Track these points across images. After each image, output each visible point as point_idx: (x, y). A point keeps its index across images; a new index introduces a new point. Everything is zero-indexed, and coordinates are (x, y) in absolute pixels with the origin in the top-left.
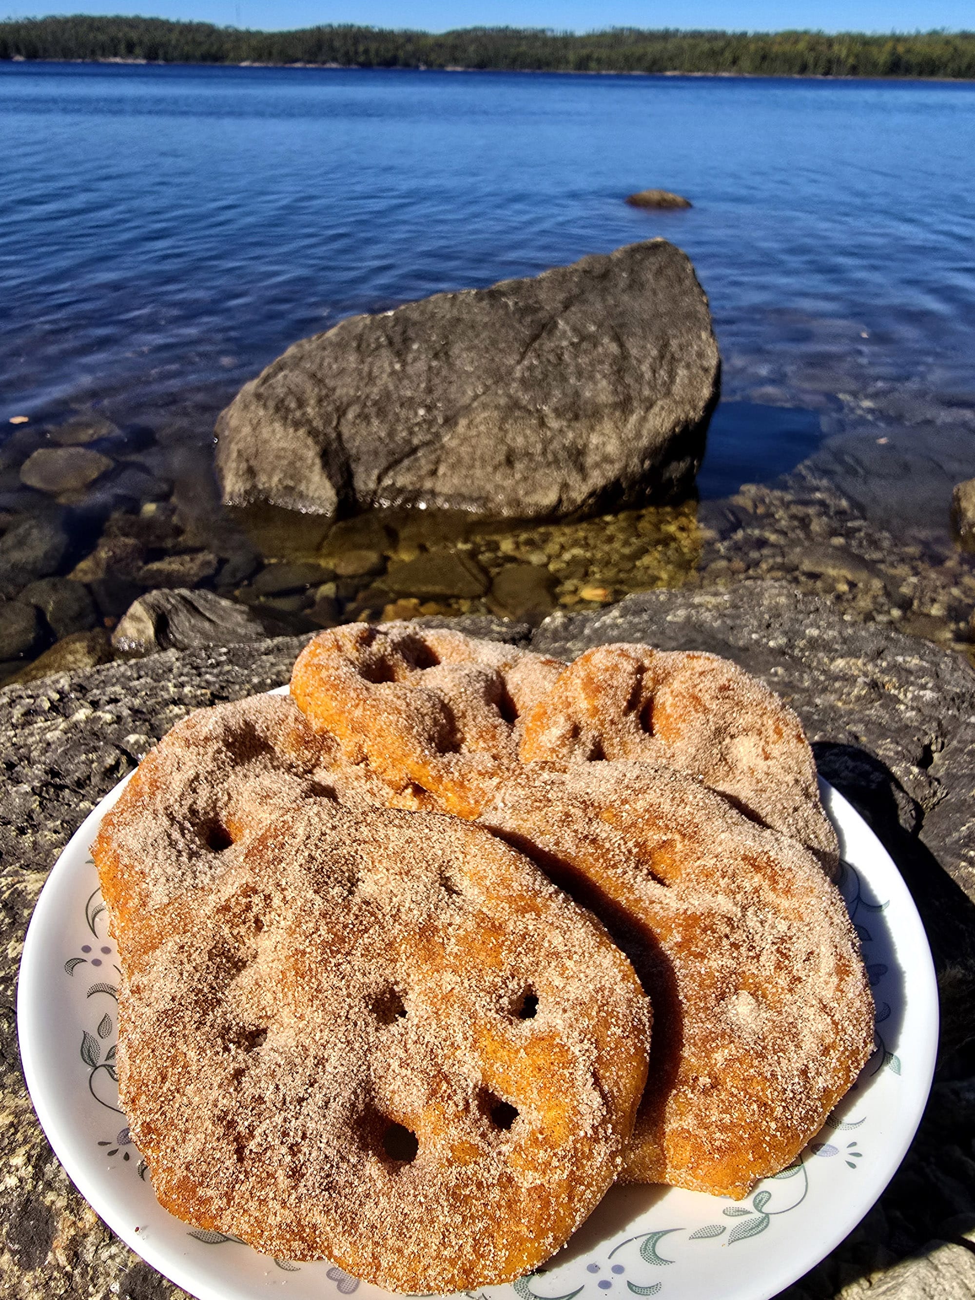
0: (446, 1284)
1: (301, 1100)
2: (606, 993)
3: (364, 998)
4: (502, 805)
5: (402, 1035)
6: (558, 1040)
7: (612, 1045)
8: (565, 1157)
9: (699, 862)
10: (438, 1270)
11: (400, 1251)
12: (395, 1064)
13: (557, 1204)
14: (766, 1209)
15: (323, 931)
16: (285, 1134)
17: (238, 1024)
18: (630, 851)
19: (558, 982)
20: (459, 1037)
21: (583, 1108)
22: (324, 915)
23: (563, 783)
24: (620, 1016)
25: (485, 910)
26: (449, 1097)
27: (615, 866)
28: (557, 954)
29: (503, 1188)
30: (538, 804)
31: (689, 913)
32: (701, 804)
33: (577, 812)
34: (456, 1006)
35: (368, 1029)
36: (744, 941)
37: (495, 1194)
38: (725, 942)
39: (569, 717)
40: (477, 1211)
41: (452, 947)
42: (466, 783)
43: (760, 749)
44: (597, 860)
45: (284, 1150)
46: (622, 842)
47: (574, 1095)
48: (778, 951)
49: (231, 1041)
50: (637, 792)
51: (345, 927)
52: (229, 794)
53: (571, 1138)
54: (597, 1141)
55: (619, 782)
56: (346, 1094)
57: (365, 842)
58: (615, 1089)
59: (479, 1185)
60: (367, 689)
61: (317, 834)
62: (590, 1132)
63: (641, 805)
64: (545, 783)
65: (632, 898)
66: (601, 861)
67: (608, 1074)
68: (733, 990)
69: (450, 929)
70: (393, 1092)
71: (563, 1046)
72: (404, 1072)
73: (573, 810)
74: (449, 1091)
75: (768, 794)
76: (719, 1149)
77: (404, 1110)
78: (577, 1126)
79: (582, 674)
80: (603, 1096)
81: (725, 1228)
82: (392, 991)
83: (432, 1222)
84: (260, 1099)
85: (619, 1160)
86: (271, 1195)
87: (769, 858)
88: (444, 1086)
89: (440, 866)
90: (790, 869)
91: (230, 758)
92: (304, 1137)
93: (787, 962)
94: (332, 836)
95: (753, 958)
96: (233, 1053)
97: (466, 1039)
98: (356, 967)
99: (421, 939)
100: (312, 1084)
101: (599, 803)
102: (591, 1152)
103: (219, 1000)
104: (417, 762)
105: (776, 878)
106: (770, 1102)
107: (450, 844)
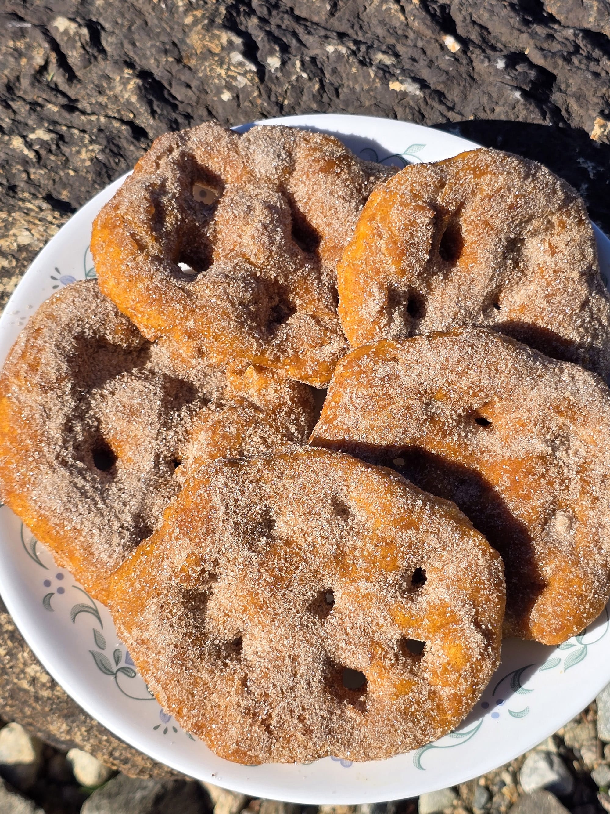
1: (292, 689)
2: (473, 568)
3: (307, 608)
6: (448, 609)
7: (484, 602)
8: (467, 675)
12: (343, 644)
13: (466, 699)
14: (584, 641)
15: (266, 575)
16: (291, 712)
17: (223, 643)
18: (460, 416)
19: (438, 564)
21: (472, 645)
22: (261, 565)
24: (485, 581)
25: (376, 531)
26: (384, 656)
27: (451, 434)
28: (434, 550)
29: (433, 700)
31: (512, 459)
33: (416, 403)
34: (374, 601)
35: (317, 627)
36: (556, 478)
37: (428, 705)
38: (543, 482)
39: (381, 284)
41: (362, 564)
42: (300, 356)
43: (547, 244)
44: (437, 434)
45: (296, 721)
46: (453, 413)
47: (465, 639)
48: (582, 479)
49: (226, 658)
50: (460, 374)
51: (281, 570)
53: (468, 664)
54: (484, 659)
55: (444, 367)
56: (319, 674)
58: (489, 625)
59: (418, 703)
61: (232, 502)
62: (479, 657)
63: (464, 383)
64: (383, 380)
65: (467, 454)
66: (440, 433)
67: (483, 618)
68: (551, 514)
69: (356, 552)
70: (345, 659)
72: (349, 648)
73: (411, 402)
74: (384, 653)
76: (555, 629)
78: (470, 656)
80: (483, 632)
81: (560, 660)
83: (396, 731)
84: (266, 695)
86: (296, 745)
87: (569, 402)
88: (379, 650)
89: (332, 499)
91: (83, 386)
92: (304, 709)
93: (588, 488)
94: (243, 501)
95: (564, 490)
96: (232, 666)
97: (386, 620)
98: (297, 593)
99: (337, 564)
100: (295, 675)
101: (431, 390)
102: (481, 667)
103: (204, 634)
104: (256, 355)
105: (576, 417)
106: (584, 593)
107: (334, 482)
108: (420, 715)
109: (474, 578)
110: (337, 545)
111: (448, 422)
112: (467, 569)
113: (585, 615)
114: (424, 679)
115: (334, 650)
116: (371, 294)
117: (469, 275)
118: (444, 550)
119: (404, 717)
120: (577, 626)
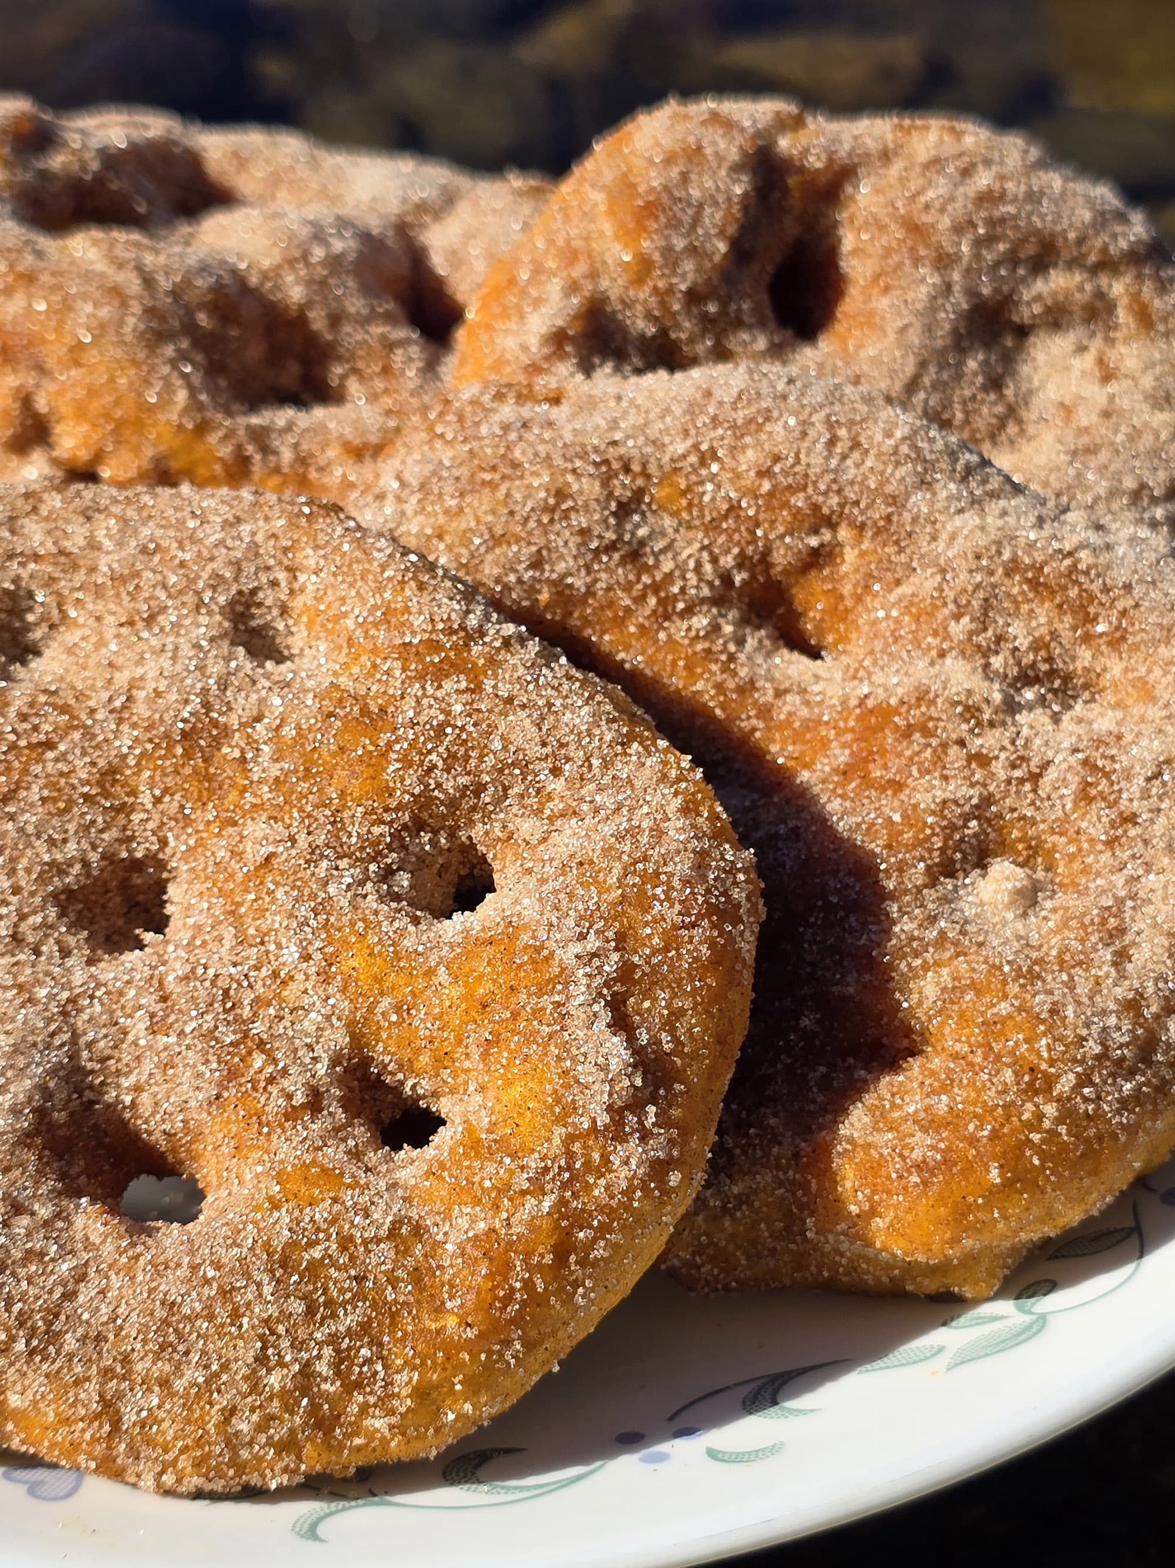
0: (278, 1453)
2: (644, 839)
3: (55, 895)
4: (396, 485)
5: (153, 968)
6: (525, 938)
7: (656, 940)
8: (546, 1170)
9: (899, 591)
10: (255, 1418)
11: (164, 1383)
12: (138, 1028)
13: (528, 1268)
14: (1040, 1307)
18: (726, 579)
20: (291, 957)
21: (586, 1072)
23: (550, 424)
24: (676, 883)
25: (343, 681)
26: (271, 1080)
27: (687, 613)
28: (525, 766)
30: (487, 476)
31: (870, 703)
32: (905, 449)
33: (588, 488)
34: (280, 892)
35: (70, 962)
36: (1003, 748)
37: (383, 1258)
38: (954, 751)
39: (575, 285)
40: (342, 1291)
41: (266, 765)
42: (313, 475)
43: (1091, 358)
44: (641, 599)
46: (705, 555)
47: (565, 1046)
48: (1085, 763)
50: (739, 431)
53: (559, 1131)
54: (620, 1138)
56: (20, 1090)
57: (36, 558)
58: (665, 1037)
59: (345, 1242)
60: (39, 254)
62: (603, 1119)
64: (506, 428)
65: (730, 684)
66: (652, 601)
67: (647, 1004)
68: (972, 858)
69: (260, 727)
70: (138, 1089)
71: (538, 950)
72: (160, 1041)
74: (269, 1070)
75: (1104, 455)
76: (920, 1167)
77: (167, 1126)
78: (572, 1108)
79: (608, 176)
80: (637, 1051)
82: (125, 886)
83: (236, 1315)
85: (675, 1178)
87: (1074, 566)
88: (258, 1060)
89: (233, 603)
90: (1128, 587)
93: (1105, 785)
95: (1021, 781)
97: (307, 958)
98: (30, 829)
99: (187, 755)
101: (644, 466)
102: (606, 1160)
104: (180, 427)
105: (1092, 610)
106: (1044, 1066)
108: (341, 1287)
109: (637, 860)
110: (205, 704)
111: (683, 578)
113: (1036, 1137)
119: (279, 1272)
120: (1001, 1166)
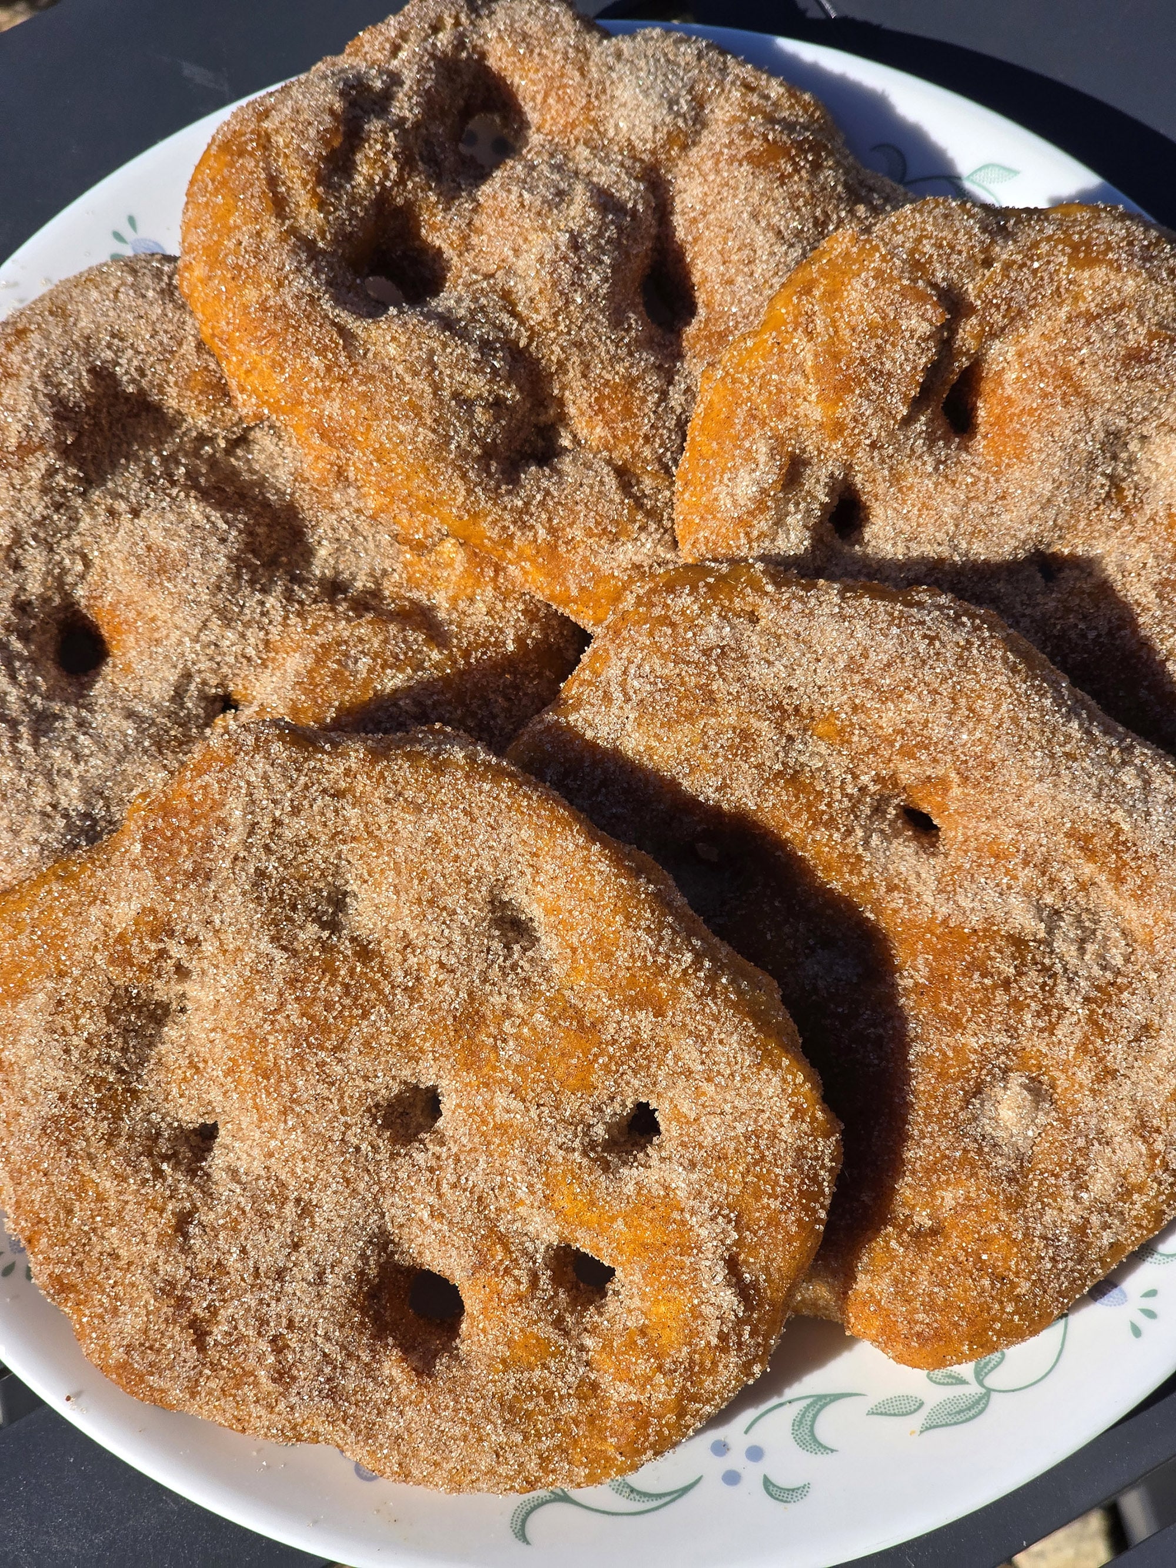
1: (280, 1275)
3: (369, 1110)
12: (424, 1214)
14: (990, 1381)
15: (292, 1008)
16: (263, 1322)
17: (170, 1125)
18: (864, 790)
19: (686, 1108)
20: (522, 1192)
21: (707, 1310)
22: (292, 982)
25: (567, 990)
26: (507, 1271)
27: (830, 824)
29: (582, 1398)
31: (951, 924)
33: (767, 730)
34: (517, 1144)
35: (378, 1158)
37: (570, 1409)
38: (1001, 997)
39: (779, 441)
40: (545, 1427)
41: (512, 1053)
44: (797, 814)
45: (264, 1346)
46: (849, 777)
47: (694, 1292)
48: (1091, 1019)
49: (165, 1158)
50: (884, 695)
51: (329, 1007)
52: (84, 557)
53: (685, 1349)
54: (725, 1350)
55: (851, 667)
56: (349, 1261)
58: (762, 1277)
61: (266, 823)
62: (715, 1340)
63: (889, 718)
65: (855, 881)
66: (806, 815)
67: (752, 1259)
68: (999, 1074)
69: (508, 1022)
70: (421, 1246)
71: (683, 1225)
72: (436, 1226)
73: (755, 723)
74: (508, 1262)
78: (694, 1333)
80: (742, 1290)
81: (922, 1404)
84: (220, 1267)
86: (252, 1397)
87: (1117, 835)
88: (500, 1253)
89: (493, 887)
90: (1153, 857)
91: (75, 478)
92: (291, 1326)
93: (1099, 1042)
94: (295, 828)
95: (1042, 1030)
96: (170, 1180)
97: (533, 1193)
98: (352, 1069)
99: (458, 1036)
100: (296, 1246)
101: (811, 710)
102: (715, 1363)
103: (134, 1092)
104: (459, 517)
105: (1123, 873)
106: (1012, 1277)
107: (508, 849)
108: (544, 1423)
109: (756, 1163)
110: (470, 994)
111: (830, 794)
112: (748, 1139)
113: (996, 1323)
114: (582, 1348)
115: (402, 1220)
116: (749, 457)
117: (997, 481)
118: (709, 1080)
119: (508, 1416)
120: (970, 1341)
